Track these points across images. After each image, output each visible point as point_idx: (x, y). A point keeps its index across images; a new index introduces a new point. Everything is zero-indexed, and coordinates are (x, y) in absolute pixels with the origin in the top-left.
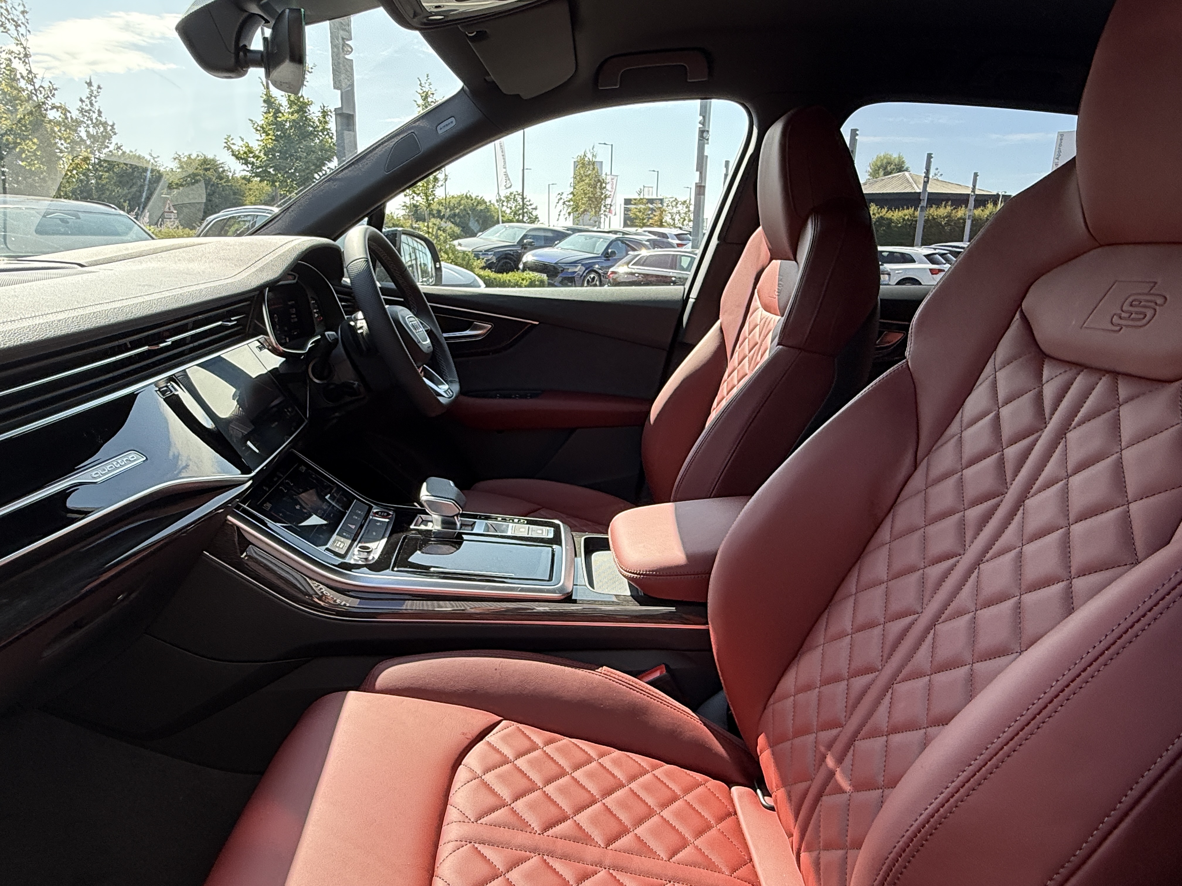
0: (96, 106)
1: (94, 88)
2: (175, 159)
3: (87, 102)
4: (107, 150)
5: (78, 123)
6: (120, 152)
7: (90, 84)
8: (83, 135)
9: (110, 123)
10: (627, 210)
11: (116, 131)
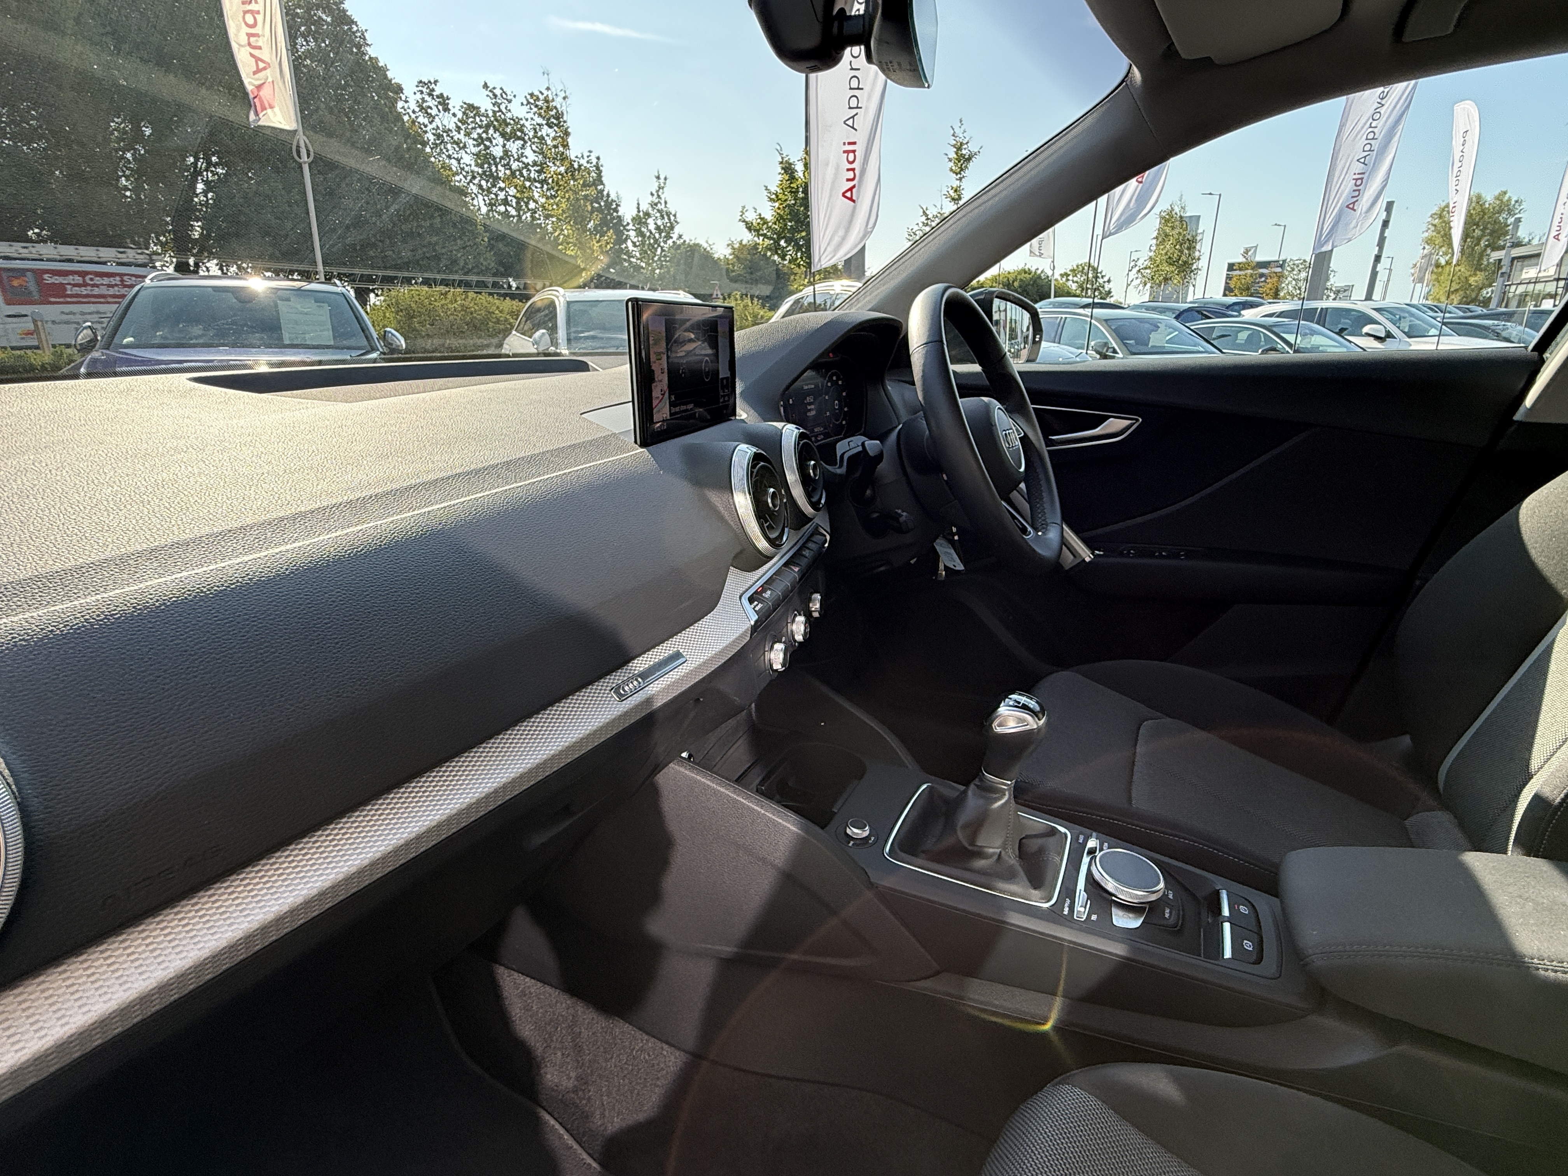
0: (663, 196)
1: (662, 181)
2: (728, 245)
3: (656, 194)
4: (670, 242)
5: (647, 215)
6: (682, 241)
7: (658, 178)
8: (652, 227)
9: (673, 213)
10: (1229, 278)
11: (678, 220)
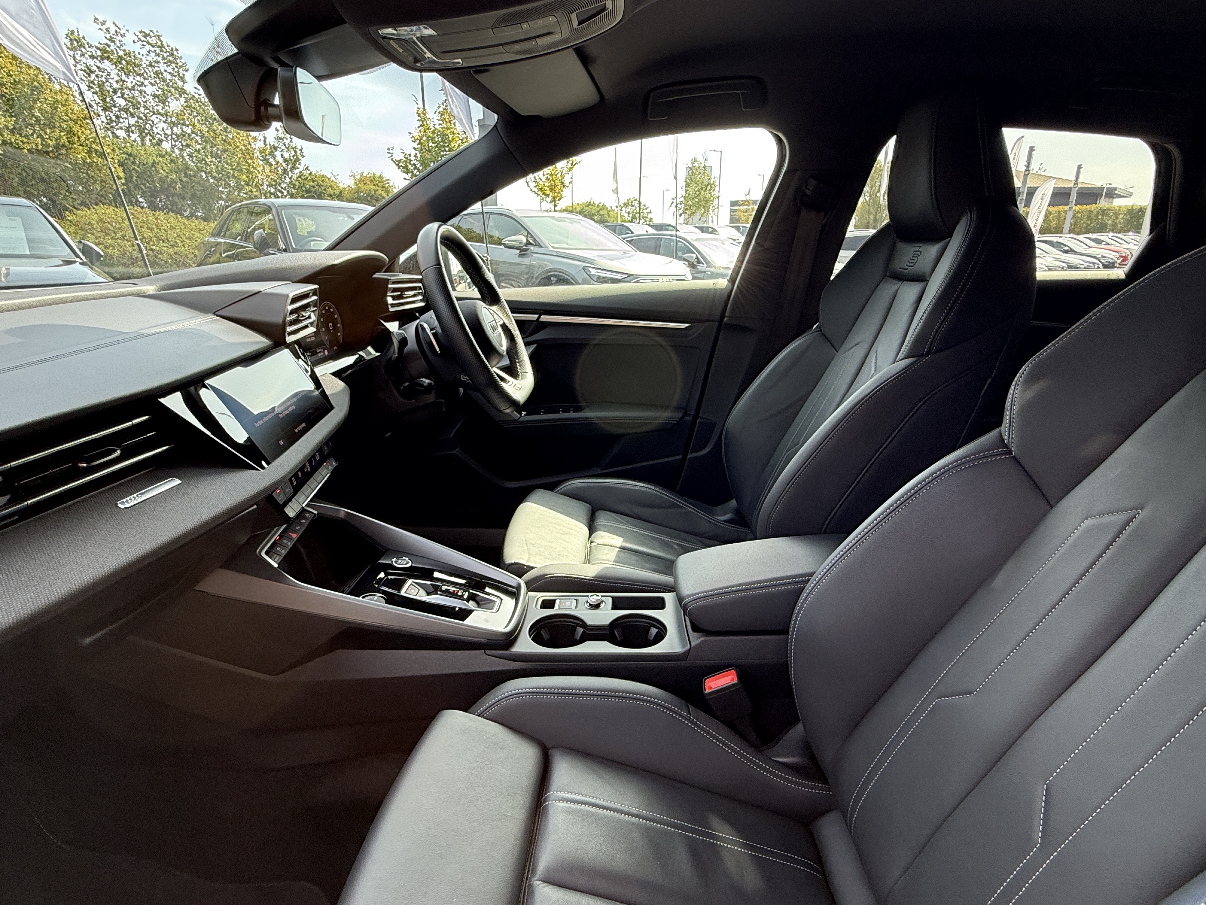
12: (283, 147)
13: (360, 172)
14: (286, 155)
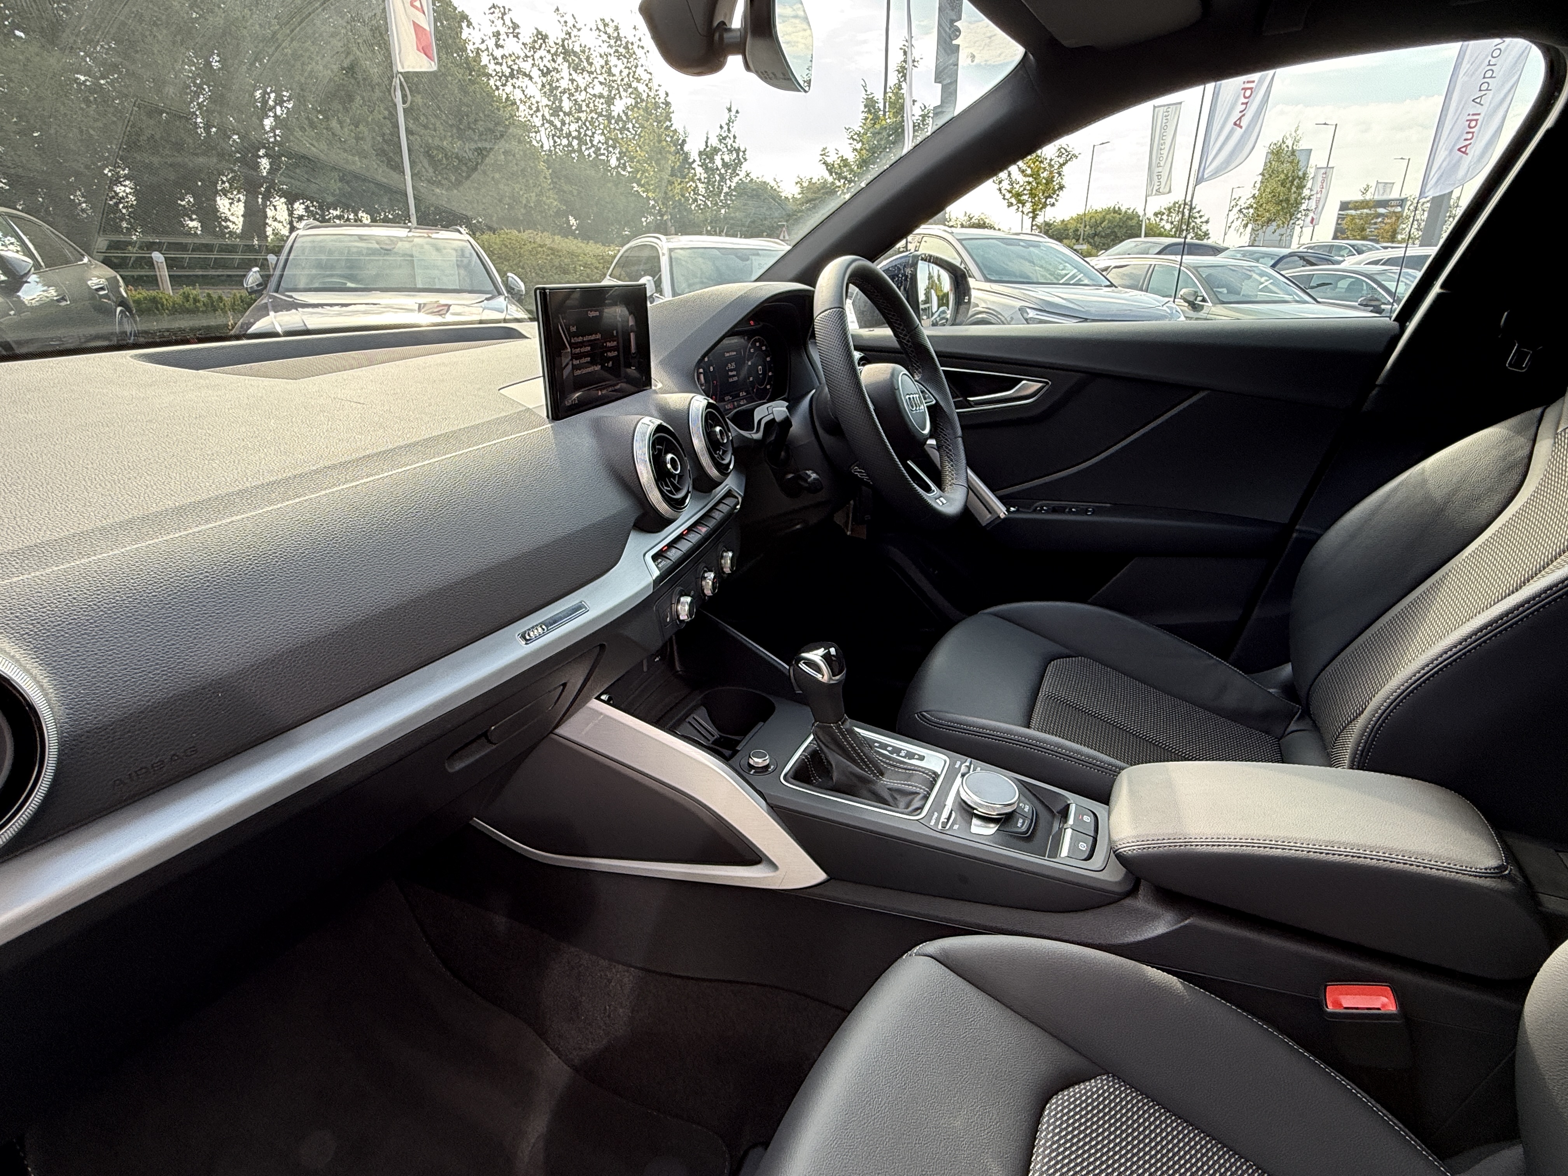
12: (725, 149)
13: (808, 178)
14: (727, 158)
